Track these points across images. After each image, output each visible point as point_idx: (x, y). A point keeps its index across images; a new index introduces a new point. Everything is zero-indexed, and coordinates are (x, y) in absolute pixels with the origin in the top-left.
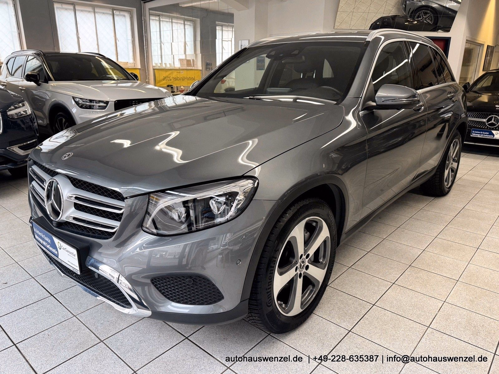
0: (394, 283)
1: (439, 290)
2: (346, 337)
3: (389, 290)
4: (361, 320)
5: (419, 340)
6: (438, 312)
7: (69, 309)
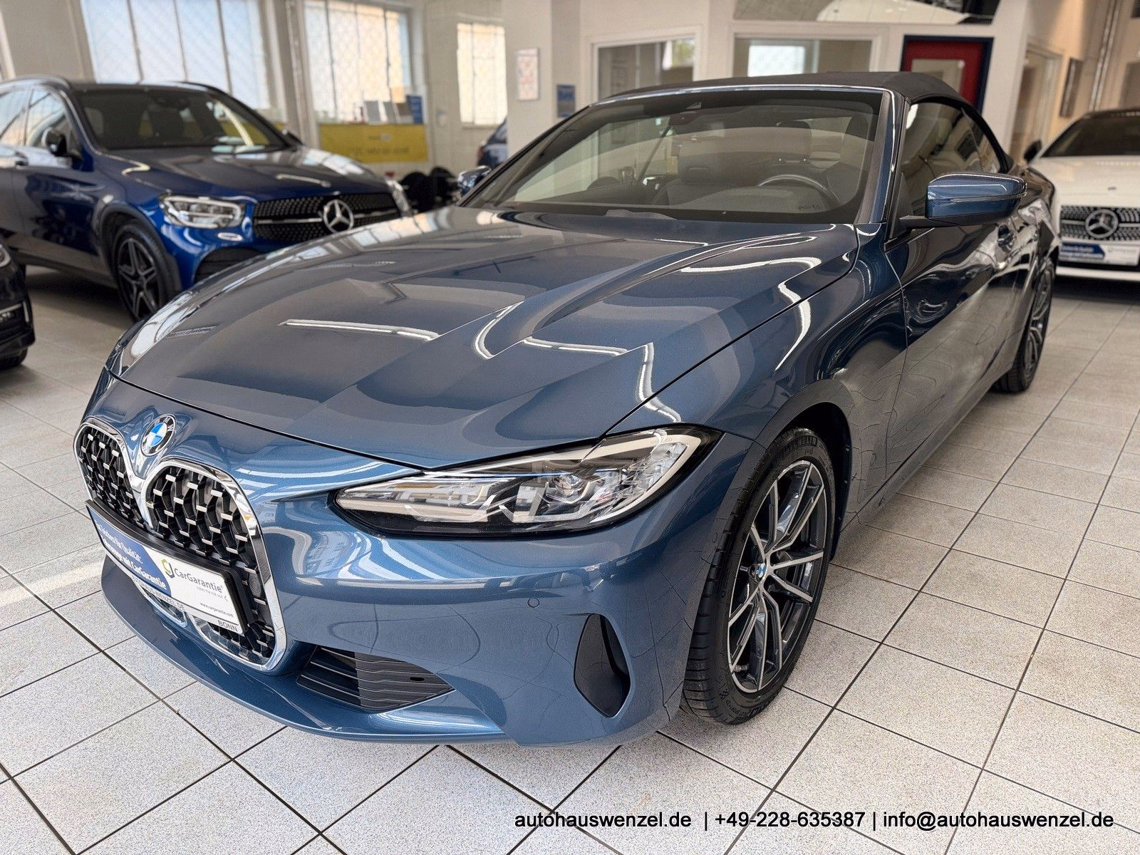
0: (920, 591)
1: (1027, 603)
2: (826, 723)
3: (911, 606)
4: (857, 681)
5: (999, 723)
6: (1033, 653)
7: (146, 685)
